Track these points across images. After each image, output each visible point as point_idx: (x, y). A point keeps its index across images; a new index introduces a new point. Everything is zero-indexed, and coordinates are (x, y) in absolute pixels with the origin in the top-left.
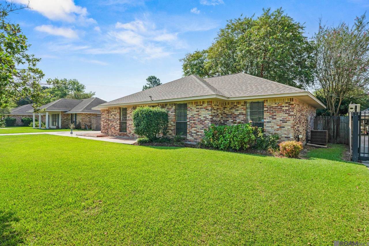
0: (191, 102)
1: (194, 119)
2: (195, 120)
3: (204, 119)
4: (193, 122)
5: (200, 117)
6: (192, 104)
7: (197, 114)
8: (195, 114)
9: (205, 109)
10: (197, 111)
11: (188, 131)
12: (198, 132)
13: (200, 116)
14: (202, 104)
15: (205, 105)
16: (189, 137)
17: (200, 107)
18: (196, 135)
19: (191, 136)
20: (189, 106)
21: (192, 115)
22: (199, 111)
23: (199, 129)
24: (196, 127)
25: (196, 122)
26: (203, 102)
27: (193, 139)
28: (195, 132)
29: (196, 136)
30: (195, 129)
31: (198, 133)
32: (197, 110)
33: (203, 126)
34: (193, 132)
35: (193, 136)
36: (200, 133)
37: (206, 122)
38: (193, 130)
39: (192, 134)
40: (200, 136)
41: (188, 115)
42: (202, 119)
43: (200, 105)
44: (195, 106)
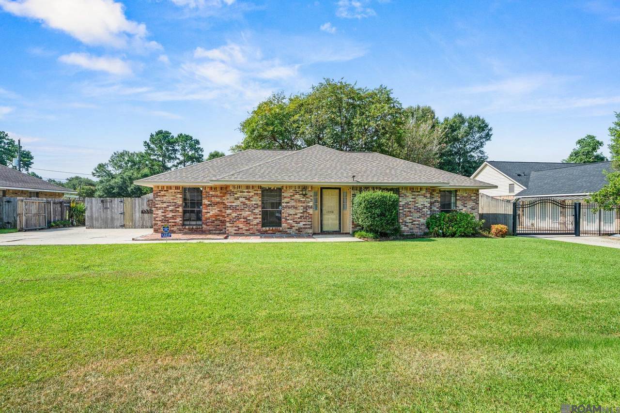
0: (406, 188)
1: (409, 206)
2: (410, 208)
3: (422, 206)
4: (408, 210)
5: (417, 205)
6: (407, 190)
7: (413, 202)
8: (410, 201)
9: (423, 196)
10: (412, 198)
11: (401, 221)
12: (415, 221)
13: (416, 203)
14: (419, 190)
15: (423, 192)
16: (404, 228)
17: (418, 193)
18: (412, 224)
19: (405, 226)
20: (403, 192)
21: (406, 202)
22: (415, 198)
23: (415, 218)
24: (412, 216)
25: (412, 210)
26: (420, 188)
27: (407, 229)
28: (411, 221)
29: (412, 226)
30: (411, 218)
31: (414, 223)
32: (414, 197)
33: (420, 214)
34: (408, 221)
35: (407, 226)
36: (417, 223)
37: (425, 210)
38: (408, 219)
39: (407, 224)
40: (416, 226)
41: (401, 201)
42: (420, 207)
43: (417, 192)
44: (410, 192)
